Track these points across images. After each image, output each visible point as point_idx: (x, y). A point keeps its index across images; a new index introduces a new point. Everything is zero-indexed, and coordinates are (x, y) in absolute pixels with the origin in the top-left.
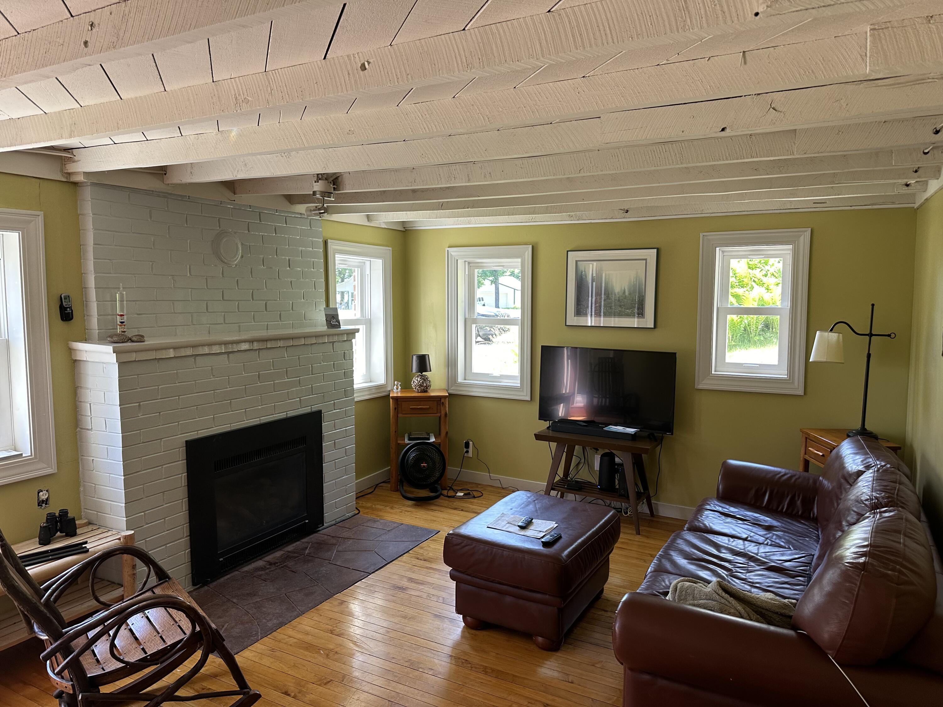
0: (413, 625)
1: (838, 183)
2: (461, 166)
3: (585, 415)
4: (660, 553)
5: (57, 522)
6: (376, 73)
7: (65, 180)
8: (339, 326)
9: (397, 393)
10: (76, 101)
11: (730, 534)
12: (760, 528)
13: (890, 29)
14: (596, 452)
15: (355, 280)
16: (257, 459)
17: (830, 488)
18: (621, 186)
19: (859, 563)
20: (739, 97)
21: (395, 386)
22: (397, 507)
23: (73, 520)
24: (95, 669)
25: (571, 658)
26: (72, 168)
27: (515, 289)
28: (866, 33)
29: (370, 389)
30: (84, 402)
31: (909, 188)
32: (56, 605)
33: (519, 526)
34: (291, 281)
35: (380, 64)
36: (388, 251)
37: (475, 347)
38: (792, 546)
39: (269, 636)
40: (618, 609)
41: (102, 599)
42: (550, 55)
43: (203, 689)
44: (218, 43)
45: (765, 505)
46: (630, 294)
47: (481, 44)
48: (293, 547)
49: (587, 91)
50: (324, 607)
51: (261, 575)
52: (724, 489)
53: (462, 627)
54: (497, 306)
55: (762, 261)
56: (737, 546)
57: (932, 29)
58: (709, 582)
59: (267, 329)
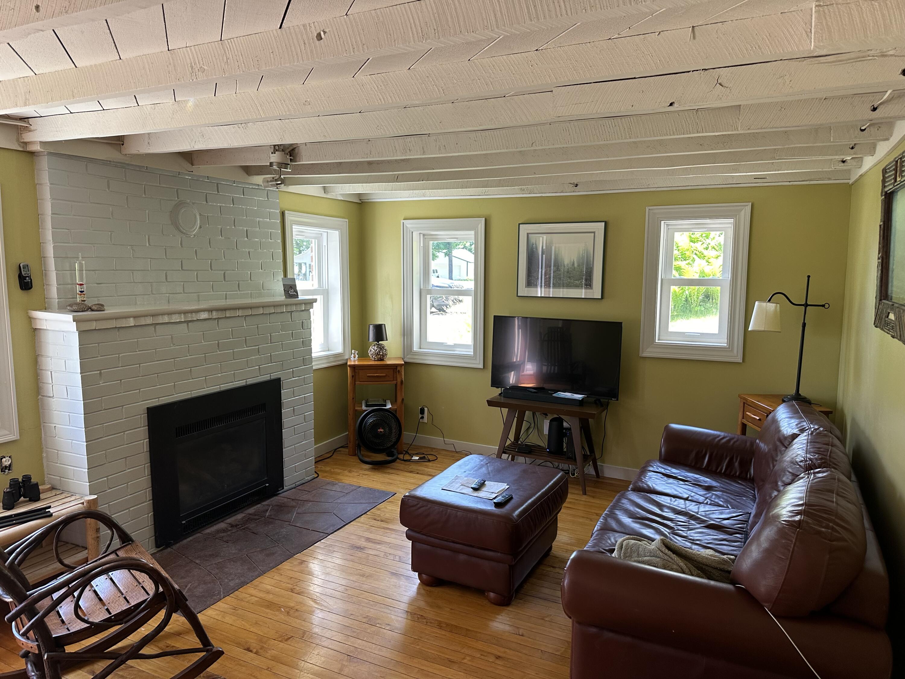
0: (371, 583)
1: (778, 159)
2: (415, 138)
3: (534, 382)
4: (606, 512)
5: (20, 487)
6: (332, 43)
7: (22, 149)
8: (297, 296)
9: (354, 361)
10: (30, 68)
11: (672, 494)
12: (700, 488)
13: (835, 5)
14: (546, 417)
15: (312, 252)
16: (217, 425)
17: (767, 450)
18: (571, 160)
19: (794, 521)
20: (687, 72)
21: (353, 355)
22: (355, 471)
23: (37, 485)
24: (60, 630)
25: (522, 613)
26: (28, 137)
27: (467, 262)
28: (811, 9)
29: (327, 357)
30: (46, 370)
31: (845, 164)
32: (20, 568)
33: (472, 488)
34: (249, 252)
35: (336, 34)
36: (344, 223)
37: (430, 317)
38: (730, 505)
39: (231, 595)
40: (567, 566)
41: (66, 562)
42: (504, 26)
43: (167, 647)
44: (173, 10)
45: (705, 467)
46: (579, 266)
47: (436, 15)
48: (254, 509)
49: (540, 64)
50: (285, 567)
51: (223, 537)
52: (667, 452)
53: (417, 584)
54: (451, 278)
55: (704, 235)
56: (679, 505)
57: (875, 6)
58: (653, 540)
59: (226, 299)
